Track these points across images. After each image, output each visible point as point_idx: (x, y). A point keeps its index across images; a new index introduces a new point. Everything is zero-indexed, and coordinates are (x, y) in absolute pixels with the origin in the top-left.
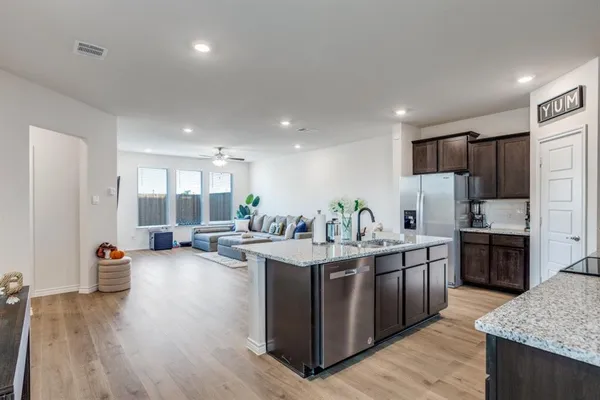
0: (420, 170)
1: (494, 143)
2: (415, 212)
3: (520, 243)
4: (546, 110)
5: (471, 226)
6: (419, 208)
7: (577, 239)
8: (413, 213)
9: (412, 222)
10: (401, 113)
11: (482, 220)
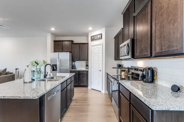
0: (56, 51)
1: (79, 45)
2: (56, 65)
3: (86, 73)
4: (93, 38)
5: (72, 69)
6: (58, 64)
7: (100, 71)
8: (56, 66)
9: (55, 69)
10: (53, 29)
11: (75, 66)
